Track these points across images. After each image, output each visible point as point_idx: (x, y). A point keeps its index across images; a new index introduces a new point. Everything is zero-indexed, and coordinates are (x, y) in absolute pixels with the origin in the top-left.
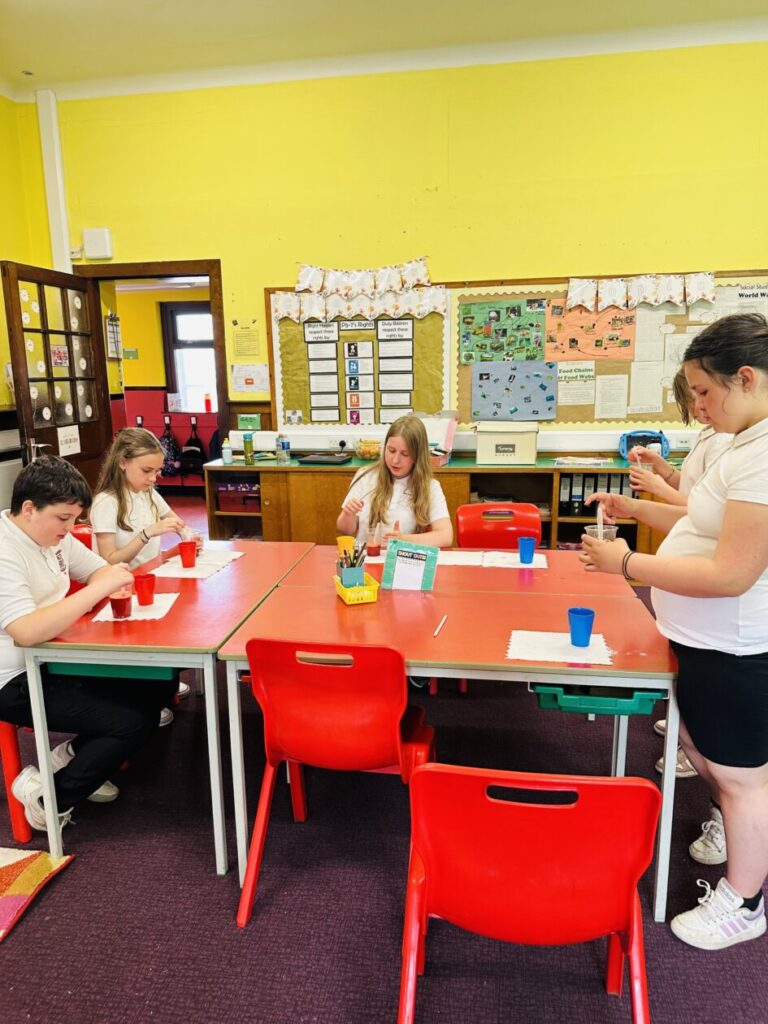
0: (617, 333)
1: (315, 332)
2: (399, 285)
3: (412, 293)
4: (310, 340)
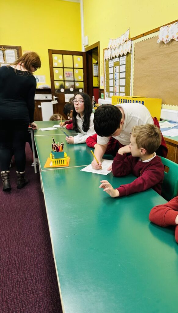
1: (110, 64)
2: (122, 42)
3: (125, 45)
4: (110, 66)
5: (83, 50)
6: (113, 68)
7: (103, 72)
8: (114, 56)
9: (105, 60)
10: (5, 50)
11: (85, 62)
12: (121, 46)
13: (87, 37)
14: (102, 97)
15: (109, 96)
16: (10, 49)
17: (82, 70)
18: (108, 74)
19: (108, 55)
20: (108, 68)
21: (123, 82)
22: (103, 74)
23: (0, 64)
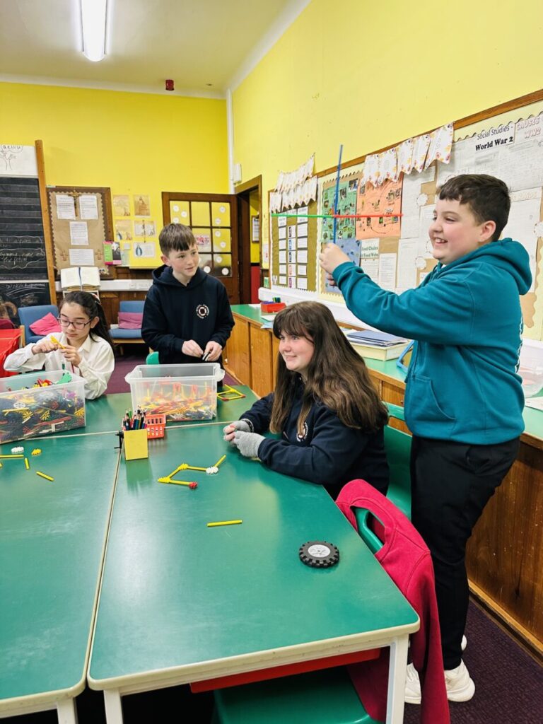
0: (391, 208)
1: (280, 220)
2: (302, 180)
3: (306, 185)
4: (279, 225)
5: (232, 192)
6: (285, 229)
7: (267, 236)
8: (287, 207)
9: (270, 212)
10: (79, 195)
11: (236, 215)
12: (299, 188)
13: (238, 165)
14: (266, 285)
15: (278, 284)
16: (89, 193)
17: (229, 230)
18: (276, 240)
19: (276, 202)
20: (276, 228)
21: (303, 257)
22: (268, 239)
23: (69, 223)
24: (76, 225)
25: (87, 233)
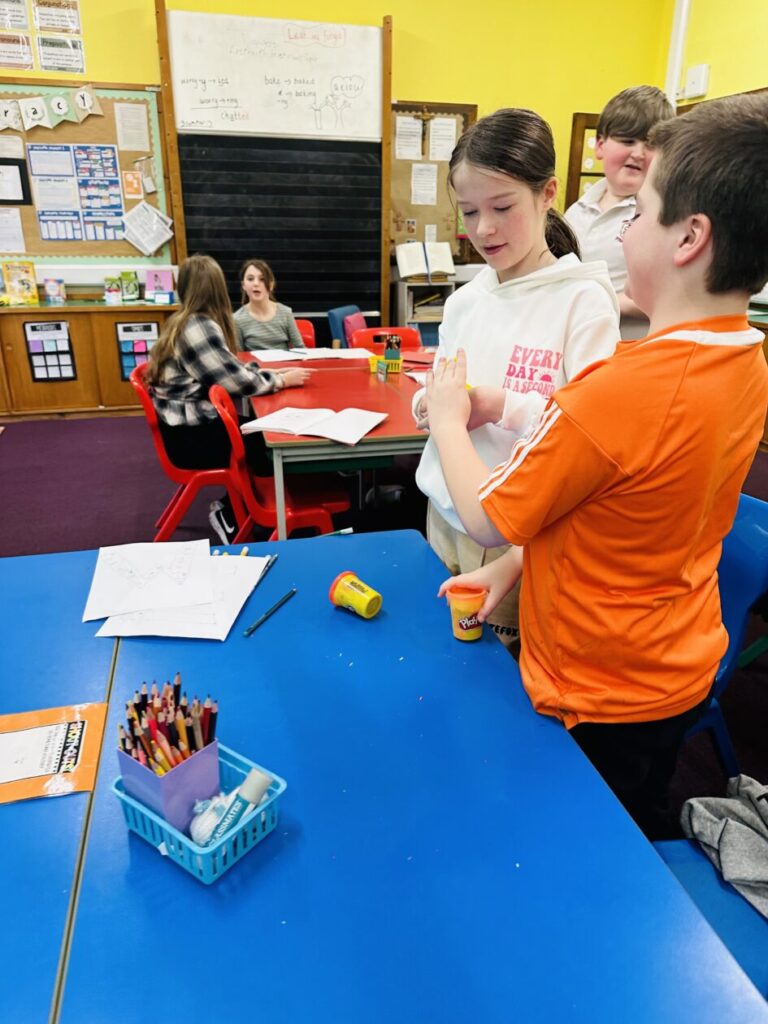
10: (432, 118)
13: (704, 67)
16: (445, 114)
23: (411, 166)
24: (421, 170)
25: (435, 184)
